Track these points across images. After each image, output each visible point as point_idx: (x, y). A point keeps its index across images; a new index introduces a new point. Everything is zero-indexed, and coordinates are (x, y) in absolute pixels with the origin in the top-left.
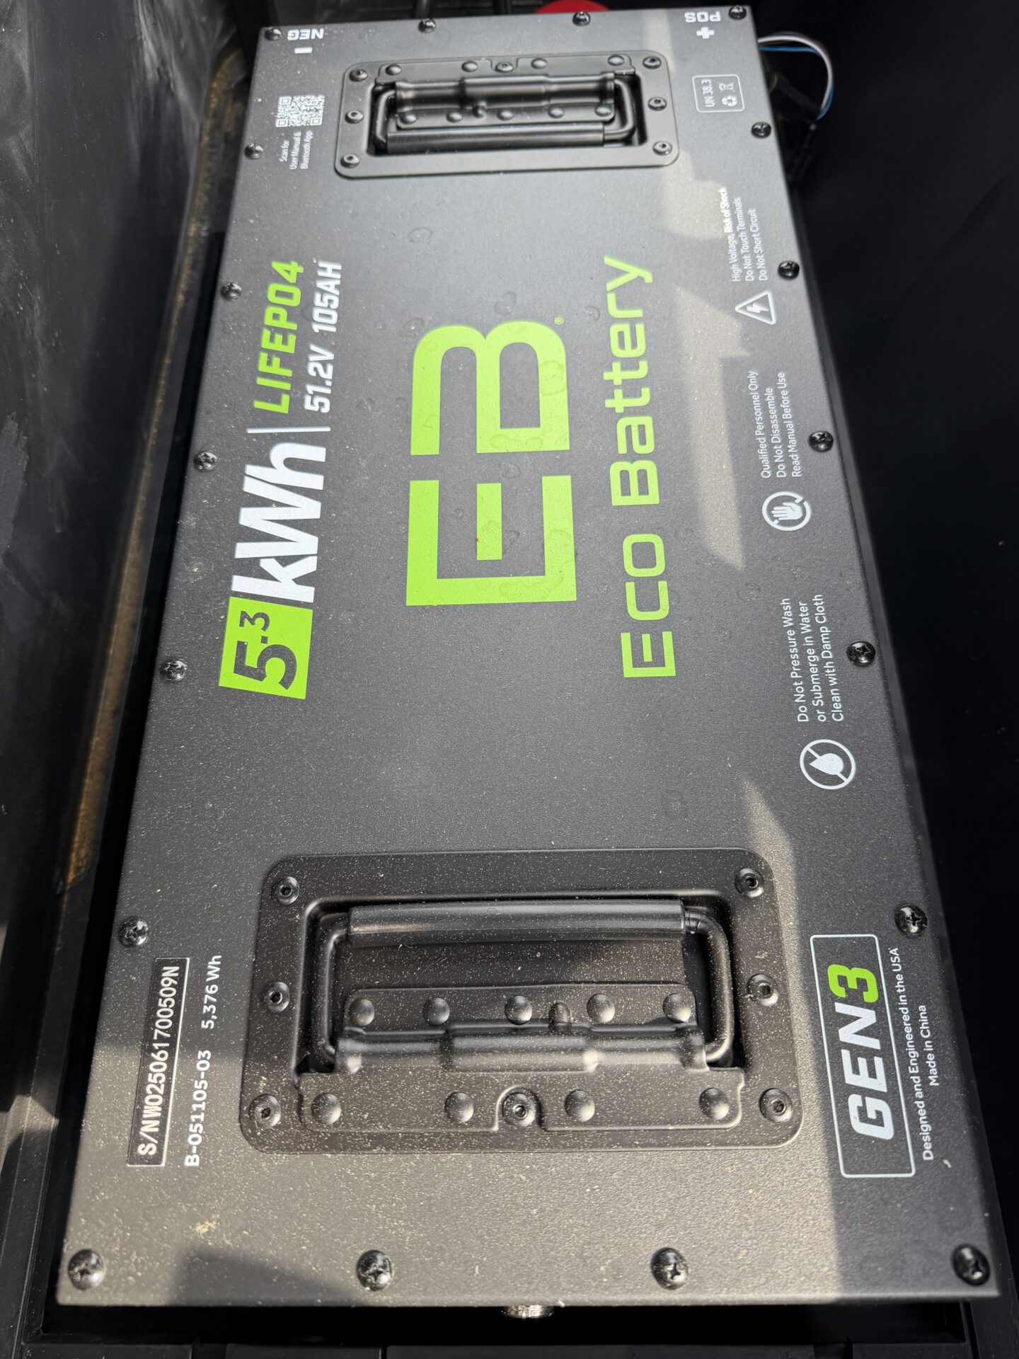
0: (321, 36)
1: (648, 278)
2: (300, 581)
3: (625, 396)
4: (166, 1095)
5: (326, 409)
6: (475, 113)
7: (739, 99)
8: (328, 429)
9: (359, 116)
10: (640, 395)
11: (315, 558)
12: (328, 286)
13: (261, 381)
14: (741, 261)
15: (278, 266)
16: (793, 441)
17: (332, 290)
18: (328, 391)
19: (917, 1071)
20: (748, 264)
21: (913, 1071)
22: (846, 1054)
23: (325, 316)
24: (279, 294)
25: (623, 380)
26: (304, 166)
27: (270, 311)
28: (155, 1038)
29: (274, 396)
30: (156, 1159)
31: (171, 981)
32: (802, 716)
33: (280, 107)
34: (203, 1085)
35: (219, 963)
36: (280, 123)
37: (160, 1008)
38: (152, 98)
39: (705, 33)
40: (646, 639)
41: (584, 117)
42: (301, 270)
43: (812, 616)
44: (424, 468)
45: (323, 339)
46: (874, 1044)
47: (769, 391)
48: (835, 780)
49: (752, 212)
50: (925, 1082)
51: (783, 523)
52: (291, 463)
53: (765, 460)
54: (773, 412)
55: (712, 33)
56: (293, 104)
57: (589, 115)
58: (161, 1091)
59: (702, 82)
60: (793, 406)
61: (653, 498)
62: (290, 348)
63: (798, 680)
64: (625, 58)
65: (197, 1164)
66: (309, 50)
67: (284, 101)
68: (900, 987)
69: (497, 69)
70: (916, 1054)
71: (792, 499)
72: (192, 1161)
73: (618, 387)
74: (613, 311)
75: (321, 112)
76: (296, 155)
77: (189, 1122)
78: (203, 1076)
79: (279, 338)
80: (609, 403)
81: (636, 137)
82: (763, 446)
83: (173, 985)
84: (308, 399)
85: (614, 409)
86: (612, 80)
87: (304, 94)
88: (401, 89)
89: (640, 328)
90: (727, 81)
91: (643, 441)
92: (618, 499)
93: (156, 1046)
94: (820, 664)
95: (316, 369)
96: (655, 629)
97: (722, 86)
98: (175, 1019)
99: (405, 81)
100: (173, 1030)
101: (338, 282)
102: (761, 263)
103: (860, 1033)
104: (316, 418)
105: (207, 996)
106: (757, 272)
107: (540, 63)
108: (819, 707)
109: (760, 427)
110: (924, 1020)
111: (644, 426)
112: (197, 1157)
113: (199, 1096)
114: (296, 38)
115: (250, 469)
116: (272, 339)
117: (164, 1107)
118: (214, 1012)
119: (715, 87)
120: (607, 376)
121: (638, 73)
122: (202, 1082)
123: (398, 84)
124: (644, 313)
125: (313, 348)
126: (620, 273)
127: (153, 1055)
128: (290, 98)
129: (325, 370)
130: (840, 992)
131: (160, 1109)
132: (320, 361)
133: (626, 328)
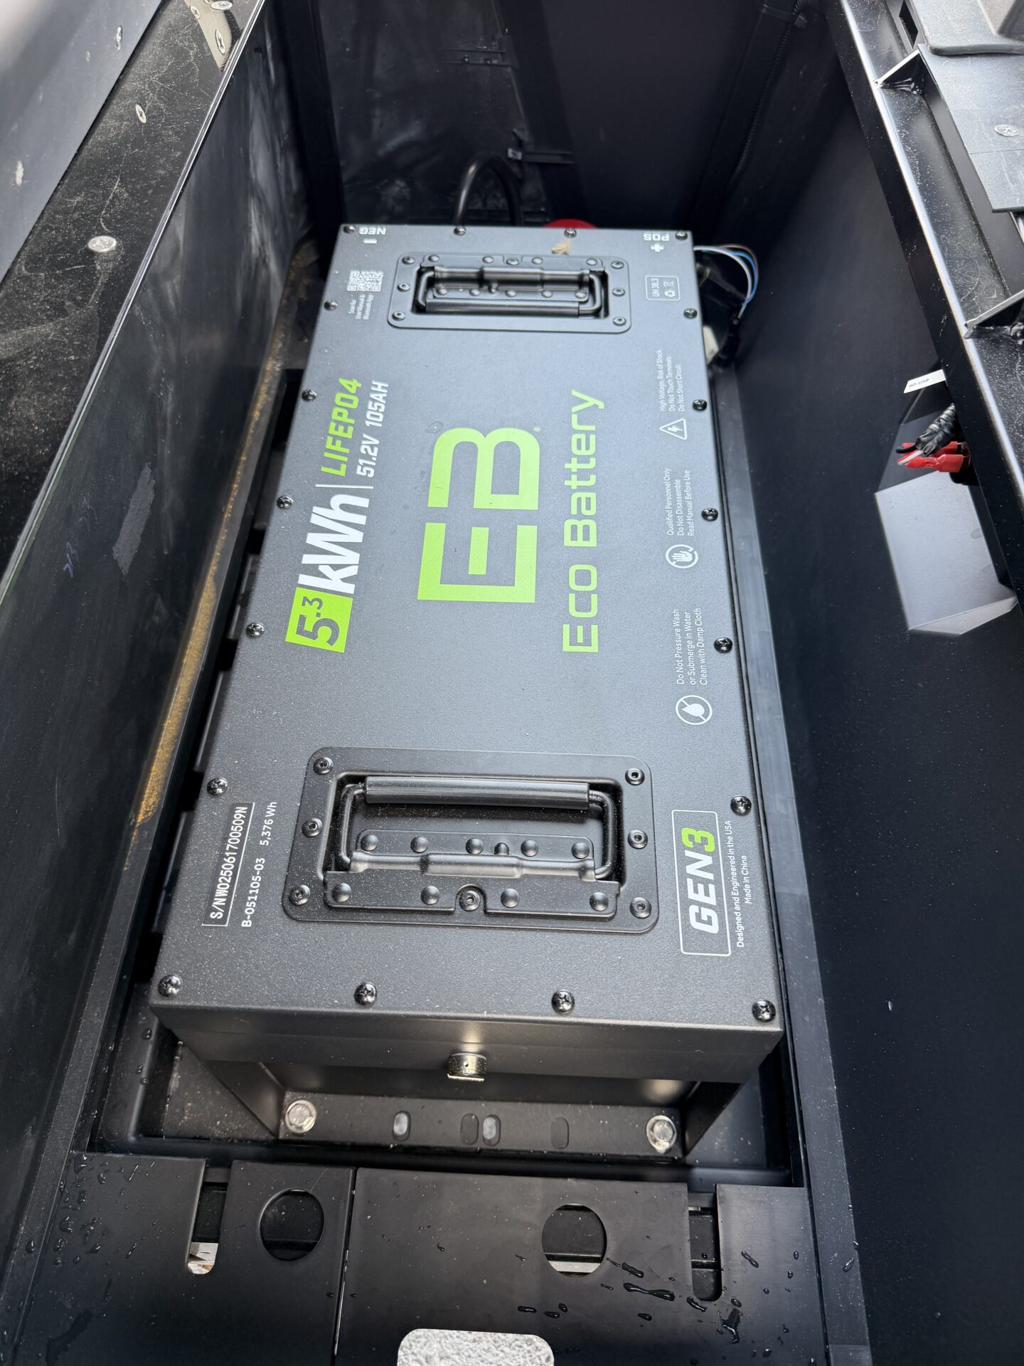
0: (384, 233)
1: (601, 405)
2: (344, 580)
3: (578, 479)
4: (232, 884)
5: (371, 475)
6: (490, 290)
7: (677, 292)
8: (372, 488)
9: (407, 288)
10: (589, 479)
11: (357, 567)
12: (378, 397)
13: (327, 455)
14: (667, 398)
15: (343, 382)
16: (691, 513)
17: (381, 400)
18: (374, 464)
19: (737, 894)
20: (672, 400)
21: (735, 894)
22: (690, 882)
23: (375, 415)
24: (343, 399)
25: (578, 469)
26: (366, 317)
27: (336, 411)
28: (227, 849)
29: (336, 465)
30: (223, 921)
31: (241, 816)
32: (680, 680)
33: (351, 278)
34: (258, 879)
35: (275, 807)
36: (350, 288)
37: (233, 831)
38: (254, 267)
39: (657, 248)
40: (580, 629)
41: (568, 298)
42: (360, 385)
43: (692, 621)
44: (436, 515)
45: (372, 431)
46: (710, 876)
47: (678, 482)
48: (698, 719)
49: (679, 367)
50: (742, 901)
51: (678, 563)
52: (345, 507)
53: (670, 524)
54: (679, 494)
55: (662, 248)
56: (361, 277)
57: (571, 297)
58: (229, 881)
59: (652, 280)
60: (692, 491)
61: (593, 542)
62: (349, 435)
63: (680, 659)
64: (598, 260)
65: (250, 925)
66: (374, 241)
67: (354, 273)
68: (730, 843)
69: (507, 263)
70: (738, 884)
71: (687, 550)
72: (246, 924)
73: (574, 473)
74: (575, 425)
75: (380, 283)
76: (361, 310)
77: (247, 900)
78: (258, 873)
79: (341, 428)
80: (567, 483)
81: (602, 312)
82: (670, 516)
83: (242, 818)
84: (359, 468)
85: (570, 486)
86: (588, 275)
87: (369, 270)
88: (437, 271)
89: (592, 438)
90: (671, 280)
91: (588, 508)
92: (568, 542)
93: (227, 854)
94: (695, 651)
95: (366, 450)
96: (587, 623)
97: (665, 284)
98: (242, 839)
99: (442, 266)
100: (240, 845)
101: (385, 395)
102: (681, 401)
103: (703, 869)
104: (365, 480)
105: (265, 826)
106: (677, 405)
107: (538, 261)
108: (692, 676)
109: (669, 503)
110: (745, 865)
111: (590, 498)
112: (250, 922)
113: (254, 885)
114: (366, 233)
115: (316, 509)
116: (336, 429)
117: (230, 891)
118: (269, 835)
119: (661, 285)
120: (567, 466)
121: (607, 271)
122: (257, 877)
123: (436, 268)
124: (597, 428)
125: (365, 436)
126: (582, 401)
127: (225, 859)
128: (359, 273)
129: (373, 451)
130: (690, 845)
131: (227, 892)
132: (369, 444)
133: (583, 437)
